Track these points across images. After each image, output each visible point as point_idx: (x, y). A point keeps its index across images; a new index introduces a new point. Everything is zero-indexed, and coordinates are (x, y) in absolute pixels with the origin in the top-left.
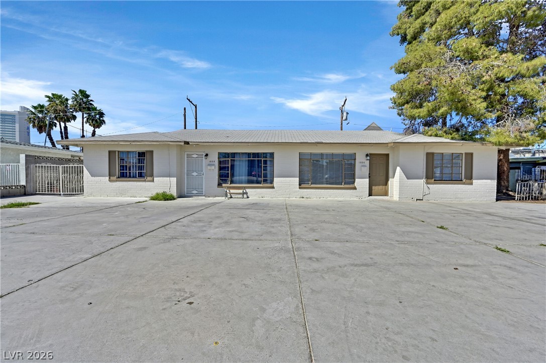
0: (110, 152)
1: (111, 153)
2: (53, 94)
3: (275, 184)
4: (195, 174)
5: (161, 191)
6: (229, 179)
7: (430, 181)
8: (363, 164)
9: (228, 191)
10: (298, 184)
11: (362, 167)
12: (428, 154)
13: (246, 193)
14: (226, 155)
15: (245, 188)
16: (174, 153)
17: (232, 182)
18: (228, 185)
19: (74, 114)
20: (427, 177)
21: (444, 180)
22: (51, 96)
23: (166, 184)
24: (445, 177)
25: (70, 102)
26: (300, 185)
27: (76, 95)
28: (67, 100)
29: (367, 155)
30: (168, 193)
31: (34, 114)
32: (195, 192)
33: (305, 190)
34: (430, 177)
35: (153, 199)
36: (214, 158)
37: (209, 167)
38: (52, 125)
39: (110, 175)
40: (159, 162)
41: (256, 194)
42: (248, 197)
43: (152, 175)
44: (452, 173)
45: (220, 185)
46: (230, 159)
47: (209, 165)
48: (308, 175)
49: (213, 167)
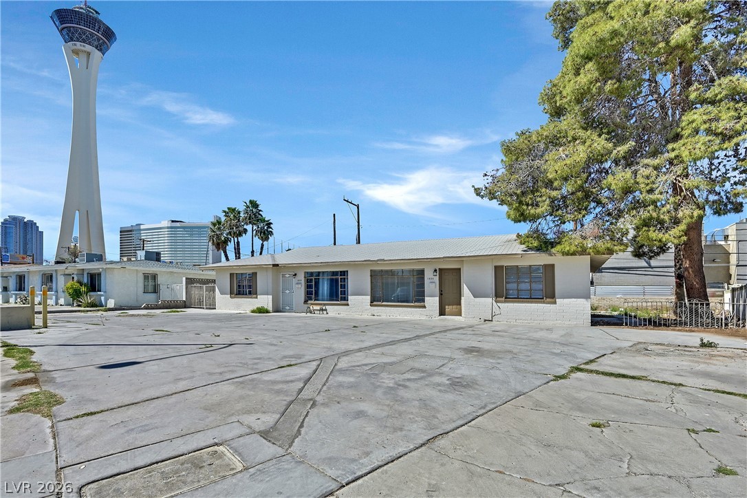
0: (230, 274)
1: (232, 275)
2: (229, 209)
3: (349, 302)
4: (287, 292)
5: (260, 306)
6: (313, 296)
7: (498, 299)
8: (431, 281)
9: (311, 307)
10: (369, 301)
11: (432, 284)
12: (496, 267)
13: (326, 310)
14: (312, 274)
15: (325, 305)
16: (270, 274)
17: (315, 300)
18: (312, 302)
19: (245, 227)
20: (497, 296)
21: (521, 298)
22: (227, 210)
23: (265, 301)
24: (523, 295)
25: (242, 215)
26: (371, 302)
27: (248, 207)
28: (239, 213)
29: (435, 271)
30: (266, 307)
31: (214, 232)
32: (288, 308)
33: (376, 308)
34: (501, 294)
35: (253, 312)
36: (301, 277)
37: (297, 286)
38: (226, 242)
39: (231, 294)
40: (261, 282)
41: (334, 311)
42: (327, 313)
43: (256, 294)
44: (531, 290)
45: (306, 302)
46: (313, 278)
47: (297, 284)
48: (379, 294)
49: (300, 286)
